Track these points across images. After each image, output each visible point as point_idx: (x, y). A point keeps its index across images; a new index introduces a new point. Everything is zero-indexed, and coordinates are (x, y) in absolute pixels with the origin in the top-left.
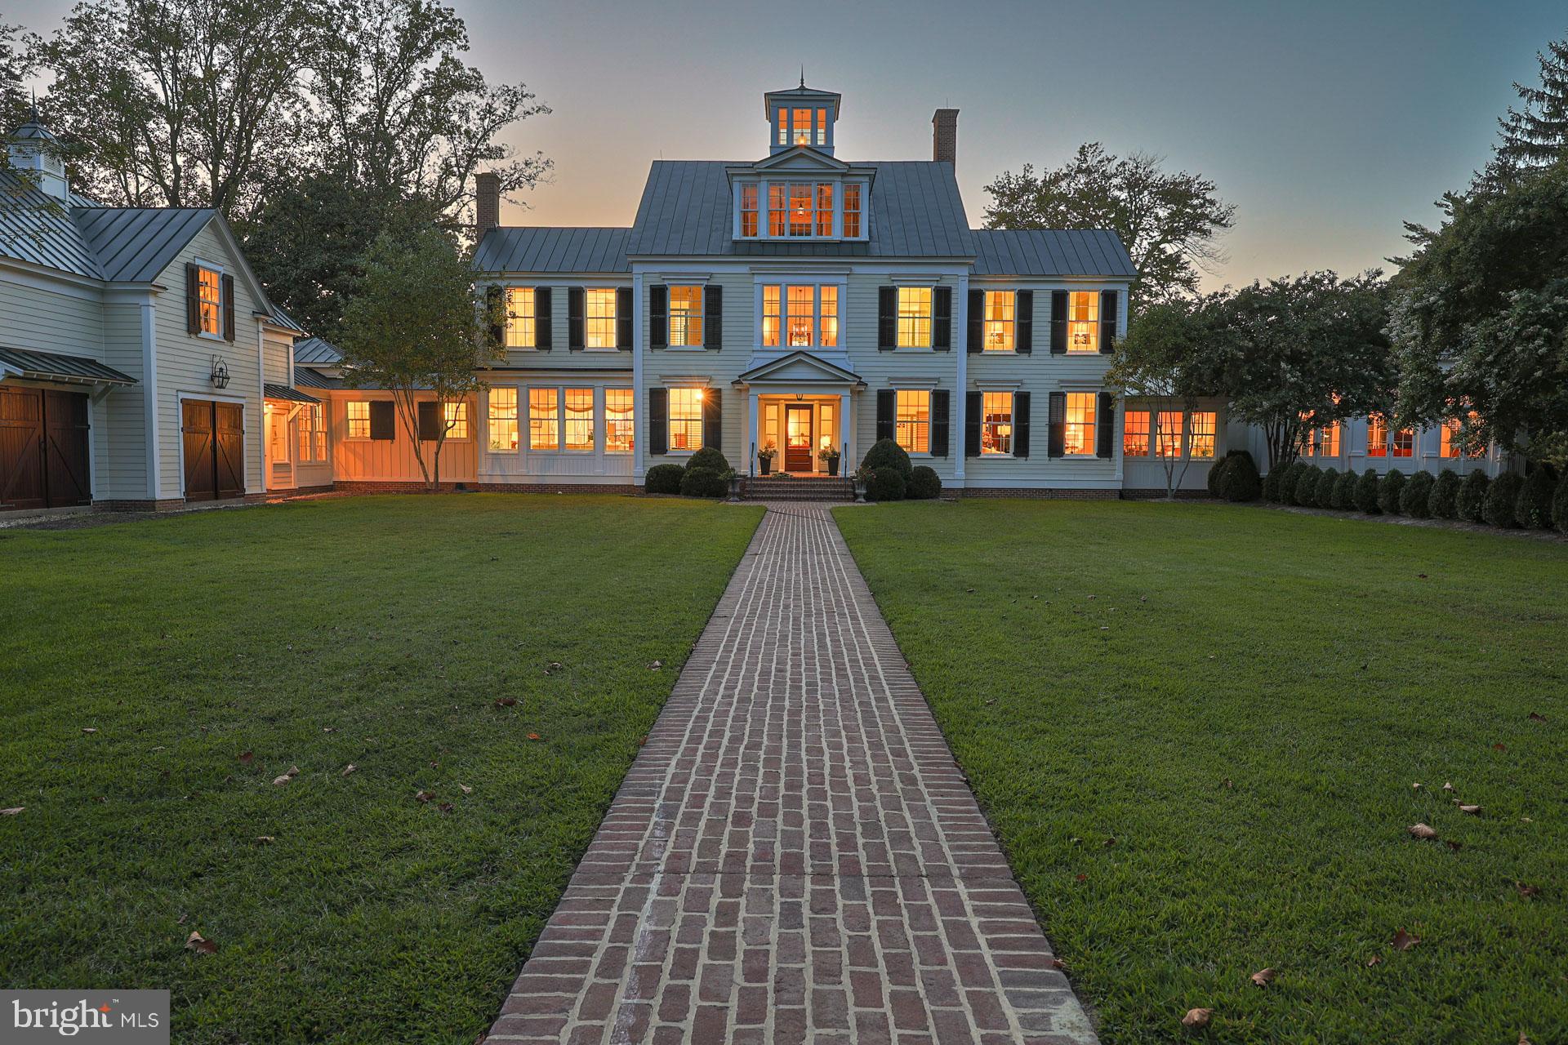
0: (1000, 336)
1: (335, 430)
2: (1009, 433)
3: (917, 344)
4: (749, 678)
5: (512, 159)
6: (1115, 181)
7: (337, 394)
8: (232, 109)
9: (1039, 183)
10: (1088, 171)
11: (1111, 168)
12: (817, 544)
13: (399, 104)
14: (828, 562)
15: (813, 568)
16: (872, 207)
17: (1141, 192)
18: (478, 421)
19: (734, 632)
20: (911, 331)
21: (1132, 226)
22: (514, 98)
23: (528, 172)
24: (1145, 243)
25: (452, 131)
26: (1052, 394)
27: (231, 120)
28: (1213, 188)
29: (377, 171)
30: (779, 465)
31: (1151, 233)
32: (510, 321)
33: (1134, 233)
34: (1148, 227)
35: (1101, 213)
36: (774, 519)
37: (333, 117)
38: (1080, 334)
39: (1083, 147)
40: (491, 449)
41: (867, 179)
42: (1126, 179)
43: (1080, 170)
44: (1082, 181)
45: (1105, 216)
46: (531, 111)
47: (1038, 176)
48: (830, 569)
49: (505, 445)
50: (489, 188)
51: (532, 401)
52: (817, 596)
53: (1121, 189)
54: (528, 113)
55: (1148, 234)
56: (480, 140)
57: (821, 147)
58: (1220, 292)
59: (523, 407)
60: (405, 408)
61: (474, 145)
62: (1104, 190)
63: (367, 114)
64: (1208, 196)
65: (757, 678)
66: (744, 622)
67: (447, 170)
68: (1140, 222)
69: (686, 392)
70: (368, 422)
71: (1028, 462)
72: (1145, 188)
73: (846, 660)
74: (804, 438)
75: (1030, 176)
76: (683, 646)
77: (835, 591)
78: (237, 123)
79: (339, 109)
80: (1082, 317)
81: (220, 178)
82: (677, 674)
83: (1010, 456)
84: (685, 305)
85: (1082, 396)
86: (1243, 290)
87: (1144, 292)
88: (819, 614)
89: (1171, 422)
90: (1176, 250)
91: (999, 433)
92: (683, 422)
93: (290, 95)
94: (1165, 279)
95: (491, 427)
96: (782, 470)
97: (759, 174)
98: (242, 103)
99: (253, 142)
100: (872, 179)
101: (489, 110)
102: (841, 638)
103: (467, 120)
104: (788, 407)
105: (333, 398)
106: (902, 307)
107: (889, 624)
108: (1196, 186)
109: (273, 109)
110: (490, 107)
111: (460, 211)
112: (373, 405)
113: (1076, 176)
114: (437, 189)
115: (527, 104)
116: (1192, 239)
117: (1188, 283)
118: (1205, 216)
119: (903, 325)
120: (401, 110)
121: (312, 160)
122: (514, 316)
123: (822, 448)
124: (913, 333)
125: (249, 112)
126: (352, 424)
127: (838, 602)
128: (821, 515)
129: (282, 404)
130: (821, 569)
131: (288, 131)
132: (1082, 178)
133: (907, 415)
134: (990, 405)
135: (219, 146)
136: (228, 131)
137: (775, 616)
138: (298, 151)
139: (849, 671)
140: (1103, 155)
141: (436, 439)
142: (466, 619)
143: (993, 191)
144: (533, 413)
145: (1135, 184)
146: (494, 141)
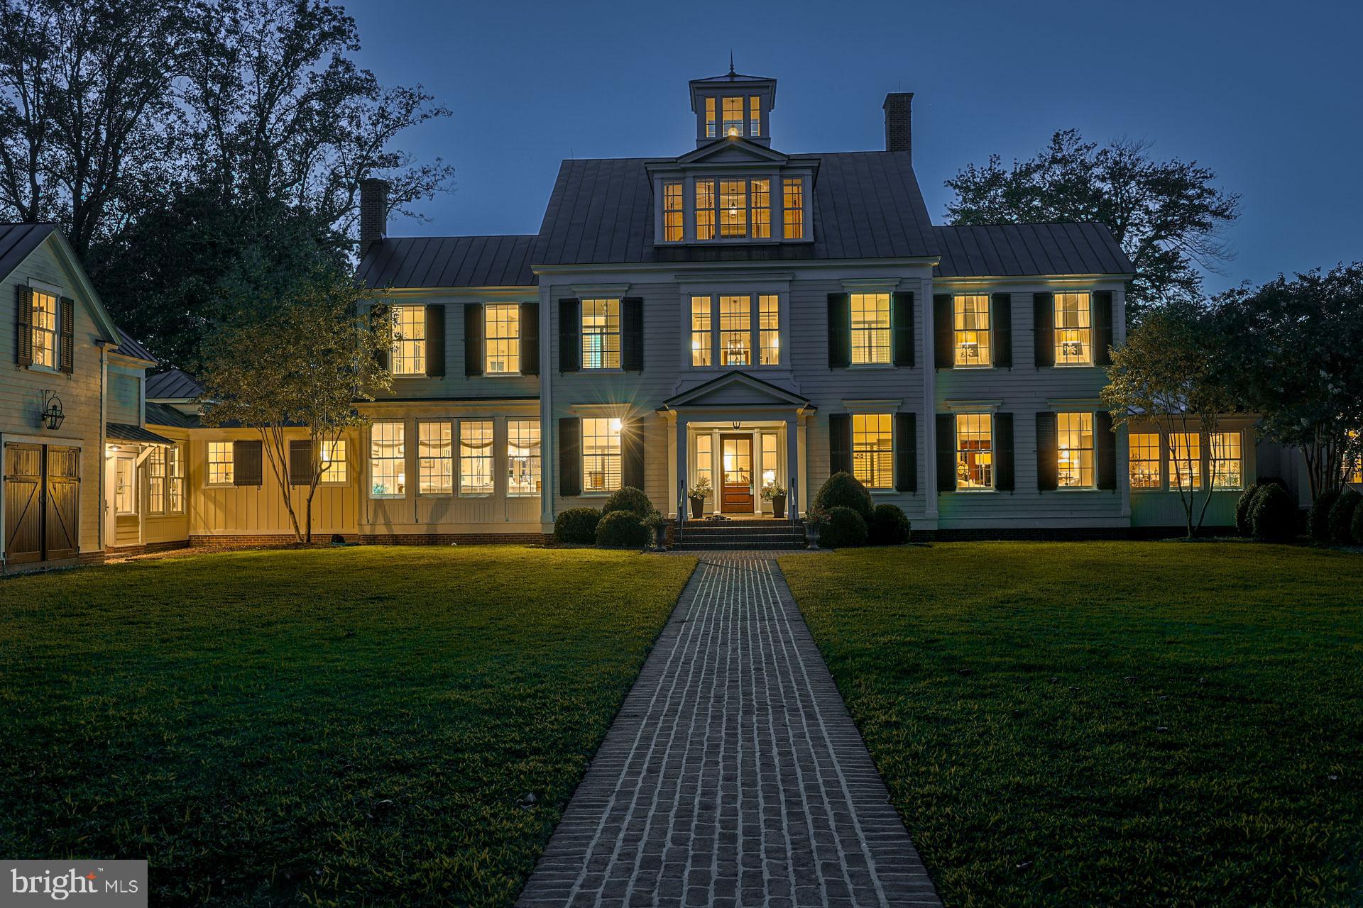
0: (974, 348)
1: (194, 478)
2: (989, 462)
3: (874, 360)
4: (660, 820)
5: (408, 168)
6: (1098, 171)
7: (195, 433)
8: (98, 123)
9: (1008, 176)
10: (1064, 161)
11: (1090, 158)
12: (760, 606)
13: (282, 111)
14: (774, 631)
15: (755, 640)
16: (816, 204)
17: (1126, 184)
18: (359, 461)
19: (646, 739)
20: (867, 345)
21: (1119, 222)
22: (410, 100)
23: (426, 180)
24: (1135, 239)
25: (340, 139)
26: (1038, 415)
27: (97, 133)
28: (1211, 176)
29: (257, 184)
30: (714, 508)
31: (1141, 229)
32: (396, 344)
33: (1122, 229)
34: (1137, 221)
35: (1081, 207)
36: (708, 573)
37: (209, 127)
38: (1070, 343)
39: (1057, 135)
40: (374, 493)
41: (809, 172)
42: (1109, 168)
43: (1054, 161)
44: (1058, 172)
45: (1086, 211)
46: (429, 114)
47: (1007, 169)
48: (776, 641)
49: (391, 490)
50: (375, 196)
51: (422, 437)
52: (760, 682)
53: (1103, 179)
54: (426, 116)
55: (1138, 229)
56: (371, 147)
57: (756, 138)
58: (1238, 289)
59: (412, 443)
60: (274, 449)
61: (365, 153)
62: (1085, 181)
63: (246, 123)
64: (1206, 185)
65: (672, 821)
66: (660, 725)
67: (335, 181)
68: (1128, 216)
69: (602, 422)
70: (232, 465)
71: (1014, 497)
72: (1132, 177)
73: (801, 786)
74: (744, 474)
75: (997, 168)
76: (571, 768)
77: (784, 674)
78: (104, 136)
79: (215, 117)
80: (1071, 324)
81: (83, 197)
82: (556, 815)
83: (992, 489)
84: (601, 321)
85: (1075, 416)
86: (1265, 286)
87: (1139, 296)
88: (762, 709)
89: (1185, 444)
90: (1172, 247)
91: (977, 463)
92: (599, 458)
93: (163, 105)
94: (1161, 281)
95: (374, 469)
96: (717, 512)
97: (684, 170)
98: (109, 115)
99: (121, 156)
100: (816, 171)
101: (383, 115)
102: (793, 749)
103: (358, 126)
104: (723, 437)
105: (192, 439)
106: (855, 317)
107: (859, 725)
108: (1191, 174)
109: (144, 121)
110: (383, 111)
111: (348, 226)
112: (238, 444)
113: (1050, 167)
114: (324, 203)
115: (425, 106)
116: (1190, 234)
117: (1188, 284)
118: (1205, 208)
119: (857, 339)
120: (284, 117)
121: (184, 174)
122: (400, 339)
123: (765, 485)
124: (870, 347)
125: (116, 125)
126: (213, 468)
127: (788, 689)
128: (765, 567)
129: (129, 446)
130: (765, 639)
131: (159, 144)
132: (1058, 170)
133: (866, 444)
134: (964, 429)
135: (83, 163)
136: (94, 146)
137: (702, 713)
138: (170, 165)
139: (806, 808)
140: (1080, 143)
141: (309, 483)
142: (285, 725)
143: (956, 186)
144: (423, 451)
145: (1118, 174)
146: (387, 148)
